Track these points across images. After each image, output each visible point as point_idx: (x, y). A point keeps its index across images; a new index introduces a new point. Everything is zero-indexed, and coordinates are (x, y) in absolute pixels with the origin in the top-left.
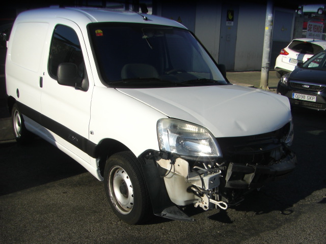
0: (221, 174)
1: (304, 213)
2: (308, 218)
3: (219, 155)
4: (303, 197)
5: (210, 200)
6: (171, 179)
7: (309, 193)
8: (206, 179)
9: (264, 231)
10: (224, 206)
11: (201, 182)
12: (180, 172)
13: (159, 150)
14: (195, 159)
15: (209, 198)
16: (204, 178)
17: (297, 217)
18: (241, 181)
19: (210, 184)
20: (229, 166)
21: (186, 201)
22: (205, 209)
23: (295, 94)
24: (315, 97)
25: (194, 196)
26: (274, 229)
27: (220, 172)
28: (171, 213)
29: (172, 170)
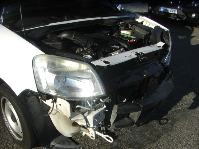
0: (106, 109)
1: (178, 120)
2: (182, 126)
3: (102, 93)
4: (175, 104)
5: (96, 132)
6: (55, 115)
7: (180, 99)
8: (90, 118)
9: (146, 145)
10: (111, 140)
11: (84, 121)
12: (63, 112)
13: (37, 91)
14: (76, 100)
15: (95, 131)
16: (87, 117)
17: (172, 125)
18: (126, 119)
19: (94, 121)
20: (114, 108)
21: (72, 134)
22: (91, 138)
23: (162, 8)
24: (177, 10)
25: (80, 128)
26: (154, 141)
27: (105, 106)
28: (59, 143)
29: (55, 108)
